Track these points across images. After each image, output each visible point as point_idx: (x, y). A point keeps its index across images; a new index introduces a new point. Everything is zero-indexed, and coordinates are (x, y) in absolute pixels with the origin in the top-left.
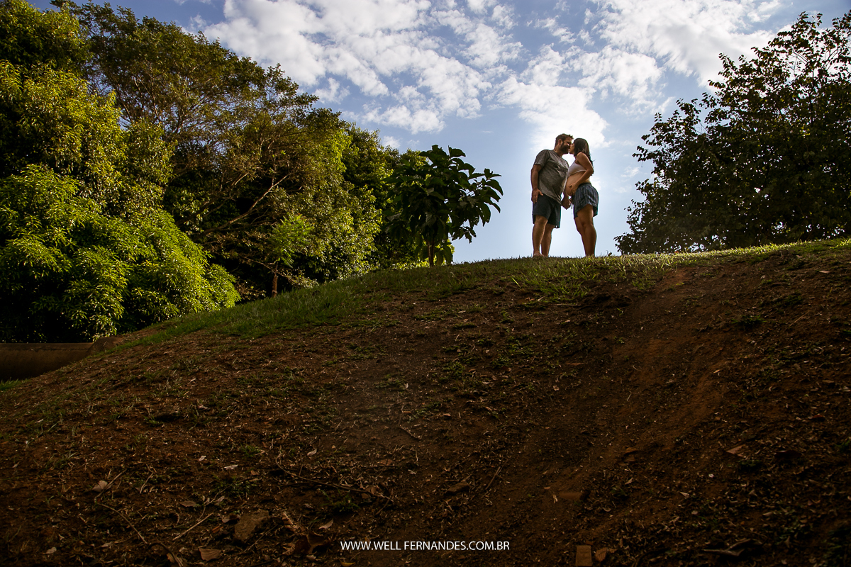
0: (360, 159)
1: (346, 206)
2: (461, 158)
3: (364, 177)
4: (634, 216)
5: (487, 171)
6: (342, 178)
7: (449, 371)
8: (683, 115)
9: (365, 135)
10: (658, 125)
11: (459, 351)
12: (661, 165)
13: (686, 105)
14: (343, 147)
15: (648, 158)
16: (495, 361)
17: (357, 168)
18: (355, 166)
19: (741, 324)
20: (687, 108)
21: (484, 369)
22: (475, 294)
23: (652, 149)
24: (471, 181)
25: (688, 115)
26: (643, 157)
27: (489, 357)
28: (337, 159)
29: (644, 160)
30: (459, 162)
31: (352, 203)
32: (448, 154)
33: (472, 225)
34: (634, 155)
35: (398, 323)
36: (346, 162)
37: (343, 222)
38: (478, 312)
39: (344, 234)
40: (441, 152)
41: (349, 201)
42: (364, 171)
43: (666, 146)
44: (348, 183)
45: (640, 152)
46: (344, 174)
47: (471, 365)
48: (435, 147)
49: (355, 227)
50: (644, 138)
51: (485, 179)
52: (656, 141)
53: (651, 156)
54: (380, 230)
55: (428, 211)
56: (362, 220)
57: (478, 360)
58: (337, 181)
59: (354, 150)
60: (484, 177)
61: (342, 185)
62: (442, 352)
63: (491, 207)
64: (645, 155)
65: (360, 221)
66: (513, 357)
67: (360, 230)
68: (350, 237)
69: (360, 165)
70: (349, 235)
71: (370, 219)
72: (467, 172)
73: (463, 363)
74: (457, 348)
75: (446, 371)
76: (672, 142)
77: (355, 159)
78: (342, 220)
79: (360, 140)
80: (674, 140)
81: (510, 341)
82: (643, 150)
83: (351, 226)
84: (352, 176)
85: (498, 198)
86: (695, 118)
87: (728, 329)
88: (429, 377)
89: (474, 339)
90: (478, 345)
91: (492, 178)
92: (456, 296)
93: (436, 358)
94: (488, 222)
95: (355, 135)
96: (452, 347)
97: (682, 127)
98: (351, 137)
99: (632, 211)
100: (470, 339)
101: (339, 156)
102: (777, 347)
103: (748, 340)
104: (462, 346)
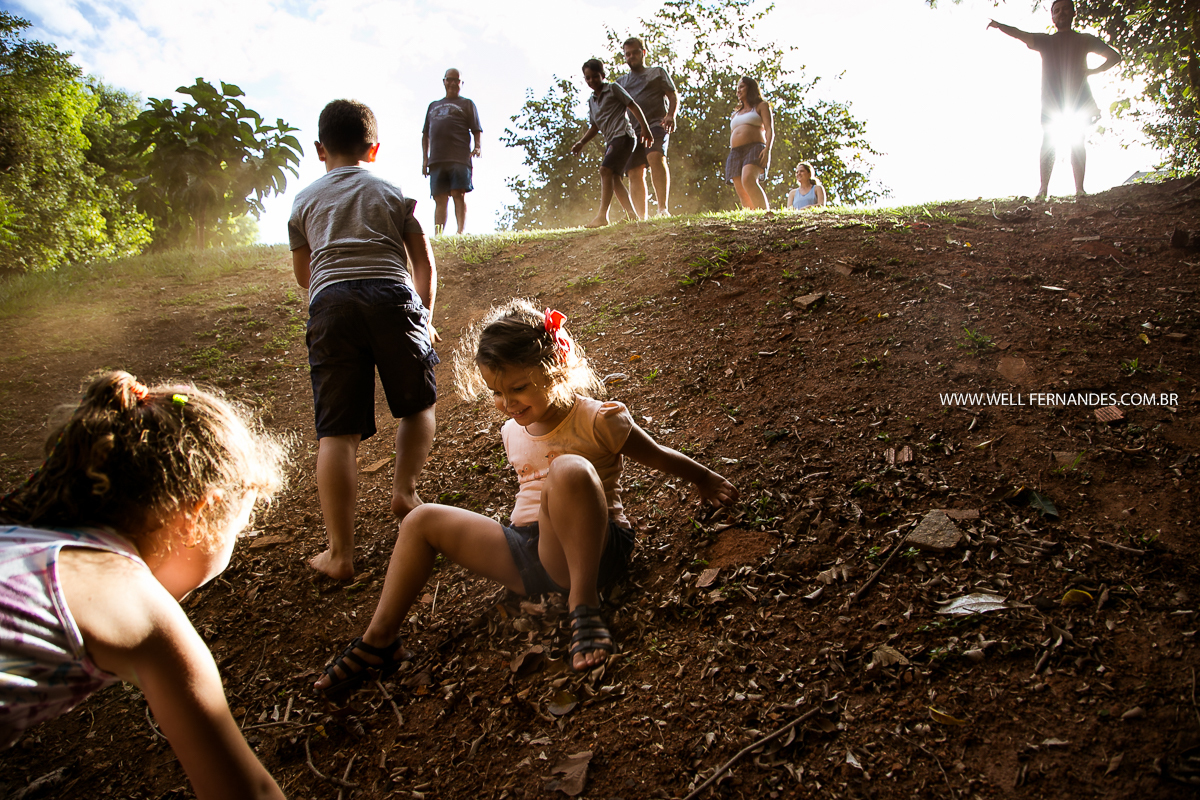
0: (113, 133)
1: (91, 199)
2: (240, 98)
3: (121, 159)
4: (503, 222)
5: (280, 122)
6: (81, 156)
7: (199, 358)
8: (560, 94)
9: (121, 97)
10: (530, 104)
11: (218, 336)
12: (533, 153)
13: (564, 82)
14: (84, 112)
15: (517, 144)
16: (267, 345)
17: (109, 145)
18: (105, 142)
19: (578, 286)
20: (565, 86)
21: (252, 354)
22: (253, 274)
23: (523, 135)
24: (259, 137)
25: (565, 95)
26: (511, 142)
27: (261, 341)
28: (74, 129)
29: (513, 146)
30: (238, 104)
31: (101, 195)
32: (220, 92)
33: (260, 196)
34: (501, 139)
35: (132, 310)
36: (90, 135)
37: (89, 225)
38: (254, 294)
39: (91, 242)
40: (209, 88)
41: (96, 193)
42: (121, 151)
43: (539, 132)
44: (92, 166)
45: (508, 136)
46: (85, 152)
47: (233, 350)
48: (199, 80)
49: (109, 231)
50: (514, 119)
51: (279, 134)
52: (528, 125)
53: (521, 142)
54: (150, 240)
55: (191, 171)
56: (121, 224)
57: (245, 344)
58: (75, 160)
59: (103, 118)
60: (278, 132)
61: (83, 167)
62: (193, 339)
63: (287, 173)
64: (514, 140)
65: (117, 225)
66: (293, 339)
67: (117, 238)
68: (101, 248)
69: (114, 141)
70: (99, 244)
71: (134, 223)
72: (251, 122)
73: (222, 349)
74: (216, 334)
75: (195, 359)
76: (547, 127)
77: (104, 131)
78: (89, 223)
79: (113, 104)
80: (550, 125)
81: (293, 322)
82: (512, 134)
83: (103, 230)
84: (102, 157)
85: (296, 161)
86: (574, 98)
87: (562, 294)
88: (169, 366)
89: (242, 322)
90: (245, 329)
91: (289, 133)
92: (227, 278)
93: (183, 346)
94: (283, 193)
95: (103, 95)
96: (209, 332)
97: (559, 109)
98: (98, 97)
99: (501, 216)
100: (236, 322)
101: (77, 124)
102: (611, 305)
103: (582, 302)
104: (224, 331)
